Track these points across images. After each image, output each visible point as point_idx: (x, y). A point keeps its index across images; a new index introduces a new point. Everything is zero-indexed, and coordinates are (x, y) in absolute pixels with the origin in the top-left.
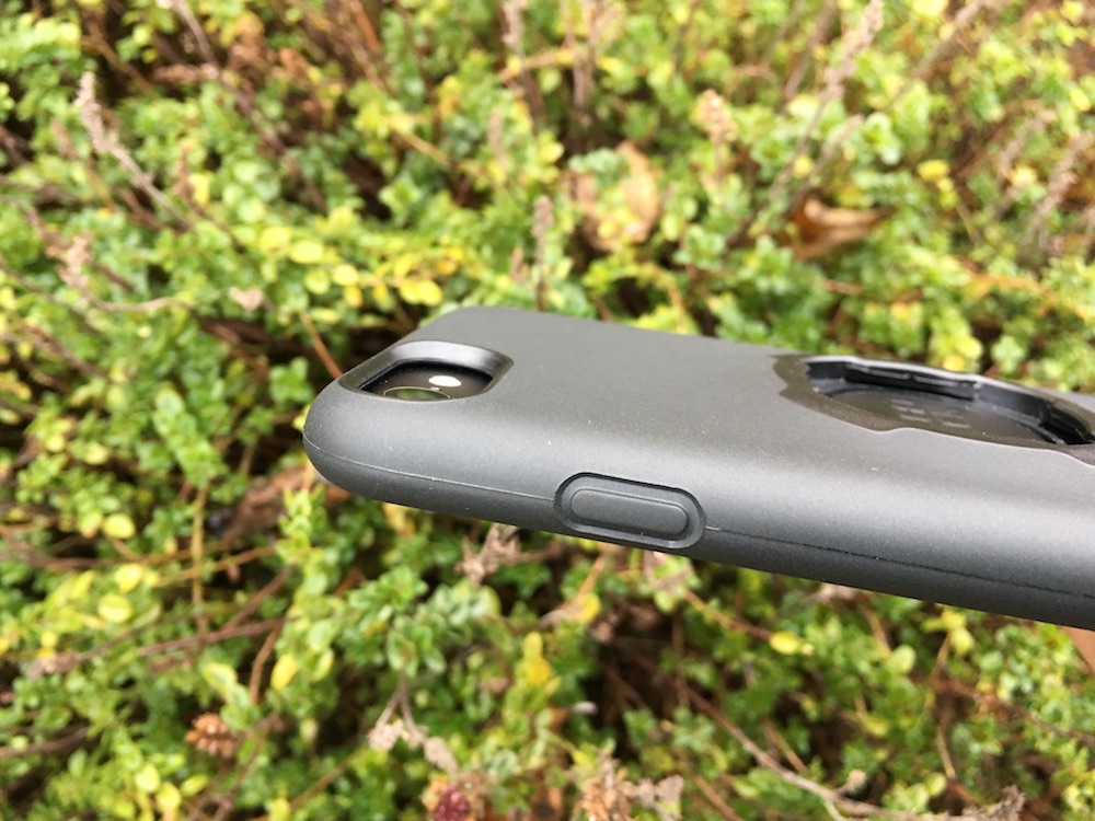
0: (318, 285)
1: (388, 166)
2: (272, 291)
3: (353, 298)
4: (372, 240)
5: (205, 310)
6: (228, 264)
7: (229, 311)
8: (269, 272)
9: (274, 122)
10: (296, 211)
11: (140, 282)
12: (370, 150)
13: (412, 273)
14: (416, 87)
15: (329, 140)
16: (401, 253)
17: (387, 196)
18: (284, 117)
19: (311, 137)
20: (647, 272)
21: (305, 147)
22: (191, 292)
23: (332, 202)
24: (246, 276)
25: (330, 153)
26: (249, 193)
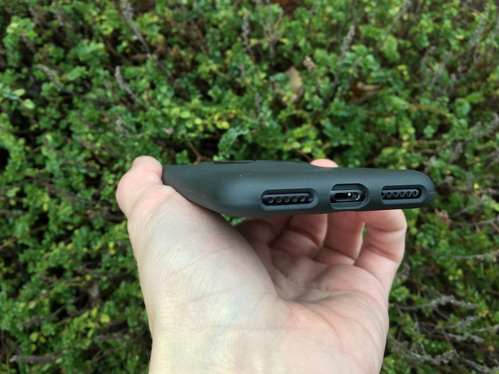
0: (189, 125)
1: (210, 82)
2: (176, 128)
3: (201, 129)
4: (206, 109)
5: (155, 136)
6: (160, 120)
7: (162, 136)
8: (174, 122)
9: (171, 70)
10: (180, 100)
11: (133, 128)
12: (204, 76)
13: (220, 119)
14: (218, 54)
15: (190, 75)
16: (216, 112)
17: (210, 93)
18: (174, 68)
19: (183, 74)
20: (299, 112)
21: (182, 77)
22: (150, 130)
23: (192, 96)
24: (167, 124)
25: (190, 79)
26: (165, 96)
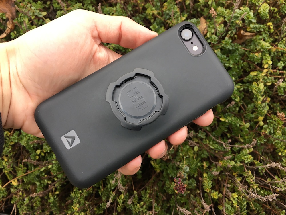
1: (152, 21)
5: (116, 48)
7: (120, 48)
9: (130, 11)
12: (149, 17)
14: (159, 4)
15: (141, 15)
17: (151, 27)
18: (132, 10)
19: (137, 15)
